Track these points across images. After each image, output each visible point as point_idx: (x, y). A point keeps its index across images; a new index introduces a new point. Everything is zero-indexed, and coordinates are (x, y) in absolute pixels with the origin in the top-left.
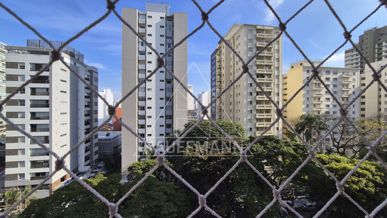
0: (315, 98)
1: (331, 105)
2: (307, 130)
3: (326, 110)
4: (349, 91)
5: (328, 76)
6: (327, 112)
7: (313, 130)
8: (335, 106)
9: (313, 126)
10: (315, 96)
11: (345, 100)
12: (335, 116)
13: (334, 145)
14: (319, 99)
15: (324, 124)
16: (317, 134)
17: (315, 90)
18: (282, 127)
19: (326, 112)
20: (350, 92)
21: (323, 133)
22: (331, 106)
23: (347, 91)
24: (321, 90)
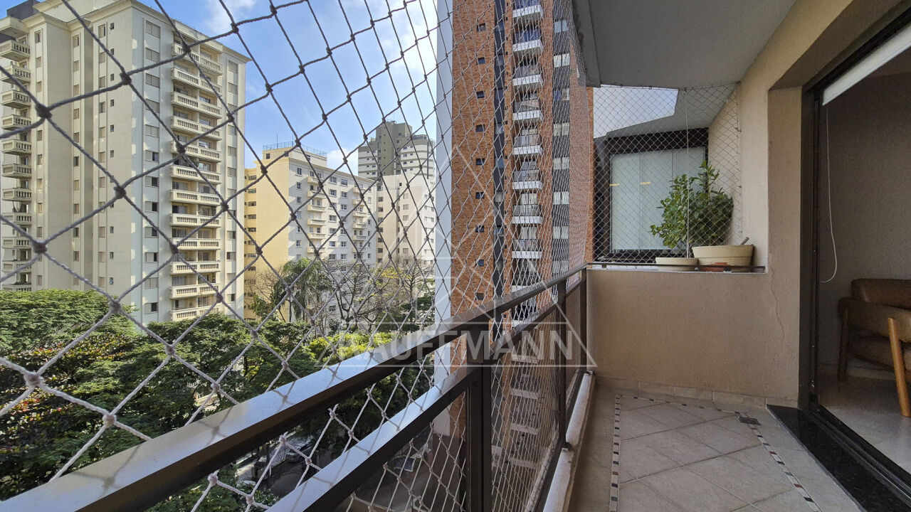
0: (311, 227)
1: (338, 241)
2: (298, 293)
3: (331, 251)
4: (363, 217)
5: (333, 187)
6: (332, 256)
7: (309, 292)
8: (343, 244)
9: (307, 285)
10: (311, 223)
11: (358, 233)
12: (344, 262)
13: (342, 318)
14: (319, 230)
15: (326, 279)
16: (315, 299)
17: (312, 211)
18: (245, 294)
19: (330, 255)
20: (365, 220)
21: (325, 295)
22: (338, 244)
23: (360, 217)
24: (322, 212)
